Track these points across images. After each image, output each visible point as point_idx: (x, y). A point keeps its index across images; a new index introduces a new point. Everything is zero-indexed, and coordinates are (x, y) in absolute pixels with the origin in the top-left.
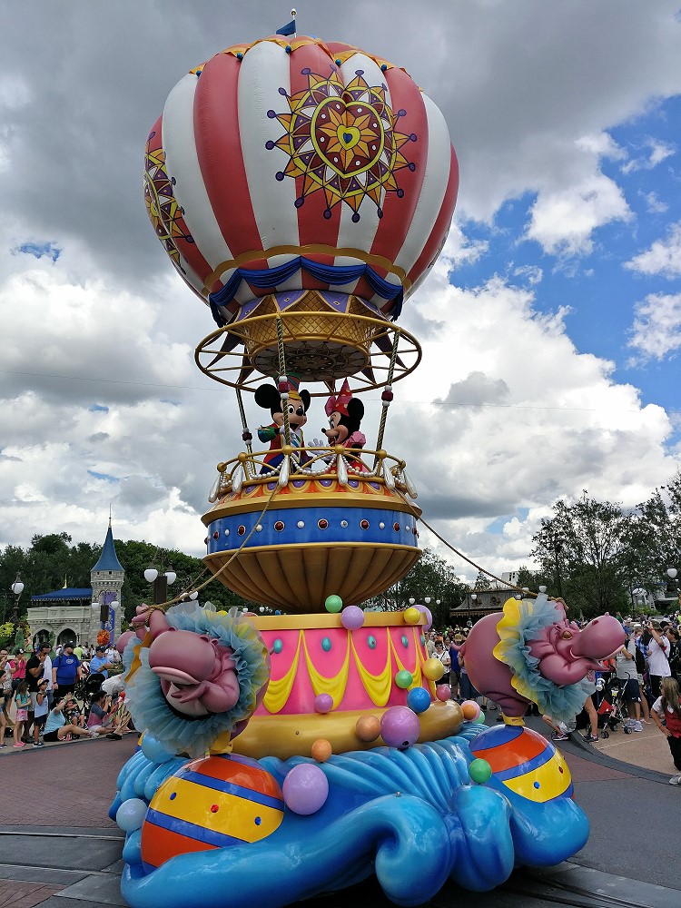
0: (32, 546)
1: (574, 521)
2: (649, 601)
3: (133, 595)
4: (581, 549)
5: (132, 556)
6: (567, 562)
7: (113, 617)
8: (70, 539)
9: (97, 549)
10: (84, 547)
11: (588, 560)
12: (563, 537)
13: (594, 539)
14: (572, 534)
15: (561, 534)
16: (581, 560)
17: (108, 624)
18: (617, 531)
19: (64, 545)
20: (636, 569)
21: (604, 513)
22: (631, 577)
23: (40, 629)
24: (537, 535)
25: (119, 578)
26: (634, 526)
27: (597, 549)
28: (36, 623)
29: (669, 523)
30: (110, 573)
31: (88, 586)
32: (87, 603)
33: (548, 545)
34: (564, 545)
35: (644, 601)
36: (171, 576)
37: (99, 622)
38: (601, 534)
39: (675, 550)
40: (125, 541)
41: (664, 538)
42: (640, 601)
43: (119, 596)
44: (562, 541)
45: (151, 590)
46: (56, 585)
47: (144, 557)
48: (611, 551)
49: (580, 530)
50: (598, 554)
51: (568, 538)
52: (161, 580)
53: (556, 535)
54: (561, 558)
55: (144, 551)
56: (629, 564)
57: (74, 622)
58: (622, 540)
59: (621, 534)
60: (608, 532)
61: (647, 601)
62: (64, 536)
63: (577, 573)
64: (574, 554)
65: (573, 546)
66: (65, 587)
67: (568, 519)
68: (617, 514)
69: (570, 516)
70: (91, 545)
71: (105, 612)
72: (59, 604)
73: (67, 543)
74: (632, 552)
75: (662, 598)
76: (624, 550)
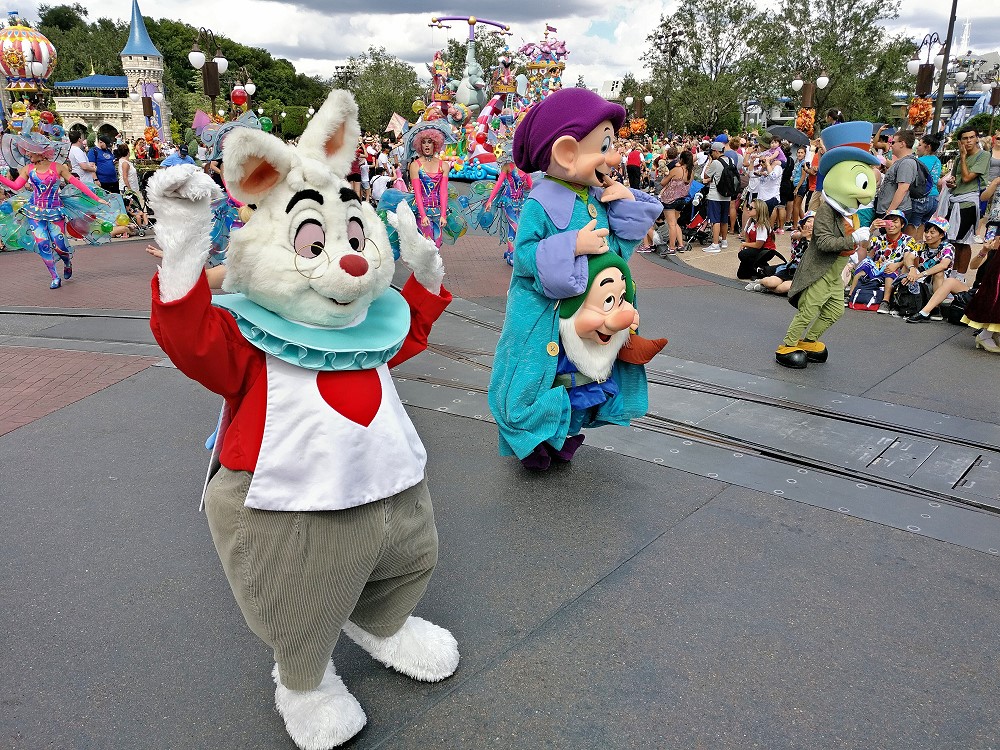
0: (40, 20)
1: (698, 17)
2: (762, 121)
3: (176, 88)
4: (700, 53)
5: (170, 39)
6: (680, 69)
7: (158, 113)
8: (86, 13)
9: (122, 27)
10: (106, 24)
11: (705, 68)
12: (681, 38)
13: (716, 40)
14: (693, 35)
15: (681, 33)
16: (696, 68)
17: (154, 120)
18: (746, 31)
19: (79, 20)
20: (757, 80)
21: (735, 7)
22: (750, 89)
23: (74, 123)
24: (652, 34)
25: (158, 66)
26: (766, 26)
27: (718, 54)
28: (68, 115)
29: (809, 23)
30: (145, 58)
31: (120, 72)
32: (123, 94)
33: (663, 47)
34: (681, 48)
35: (756, 120)
36: (222, 63)
37: (143, 118)
38: (726, 34)
39: (808, 58)
40: (156, 19)
41: (799, 43)
42: (752, 120)
43: (161, 89)
44: (679, 43)
45: (199, 82)
46: (80, 70)
47: (184, 41)
48: (733, 57)
49: (703, 28)
50: (717, 61)
51: (687, 39)
52: (210, 67)
53: (674, 35)
54: (675, 64)
55: (183, 34)
56: (752, 74)
57: (114, 116)
58: (749, 44)
59: (749, 36)
60: (735, 34)
61: (759, 121)
62: (77, 9)
63: (690, 83)
64: (691, 60)
65: (691, 50)
66: (93, 73)
67: (692, 15)
68: (750, 10)
69: (695, 11)
70: (115, 21)
71: (148, 106)
72: (89, 93)
73: (83, 18)
74: (758, 59)
75: (776, 117)
76: (748, 56)
